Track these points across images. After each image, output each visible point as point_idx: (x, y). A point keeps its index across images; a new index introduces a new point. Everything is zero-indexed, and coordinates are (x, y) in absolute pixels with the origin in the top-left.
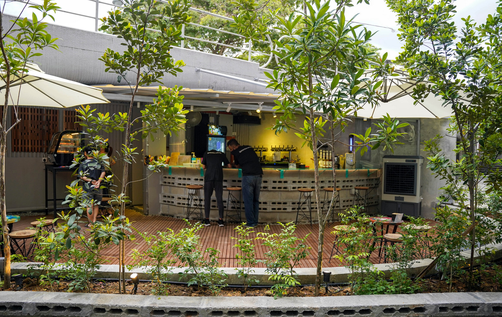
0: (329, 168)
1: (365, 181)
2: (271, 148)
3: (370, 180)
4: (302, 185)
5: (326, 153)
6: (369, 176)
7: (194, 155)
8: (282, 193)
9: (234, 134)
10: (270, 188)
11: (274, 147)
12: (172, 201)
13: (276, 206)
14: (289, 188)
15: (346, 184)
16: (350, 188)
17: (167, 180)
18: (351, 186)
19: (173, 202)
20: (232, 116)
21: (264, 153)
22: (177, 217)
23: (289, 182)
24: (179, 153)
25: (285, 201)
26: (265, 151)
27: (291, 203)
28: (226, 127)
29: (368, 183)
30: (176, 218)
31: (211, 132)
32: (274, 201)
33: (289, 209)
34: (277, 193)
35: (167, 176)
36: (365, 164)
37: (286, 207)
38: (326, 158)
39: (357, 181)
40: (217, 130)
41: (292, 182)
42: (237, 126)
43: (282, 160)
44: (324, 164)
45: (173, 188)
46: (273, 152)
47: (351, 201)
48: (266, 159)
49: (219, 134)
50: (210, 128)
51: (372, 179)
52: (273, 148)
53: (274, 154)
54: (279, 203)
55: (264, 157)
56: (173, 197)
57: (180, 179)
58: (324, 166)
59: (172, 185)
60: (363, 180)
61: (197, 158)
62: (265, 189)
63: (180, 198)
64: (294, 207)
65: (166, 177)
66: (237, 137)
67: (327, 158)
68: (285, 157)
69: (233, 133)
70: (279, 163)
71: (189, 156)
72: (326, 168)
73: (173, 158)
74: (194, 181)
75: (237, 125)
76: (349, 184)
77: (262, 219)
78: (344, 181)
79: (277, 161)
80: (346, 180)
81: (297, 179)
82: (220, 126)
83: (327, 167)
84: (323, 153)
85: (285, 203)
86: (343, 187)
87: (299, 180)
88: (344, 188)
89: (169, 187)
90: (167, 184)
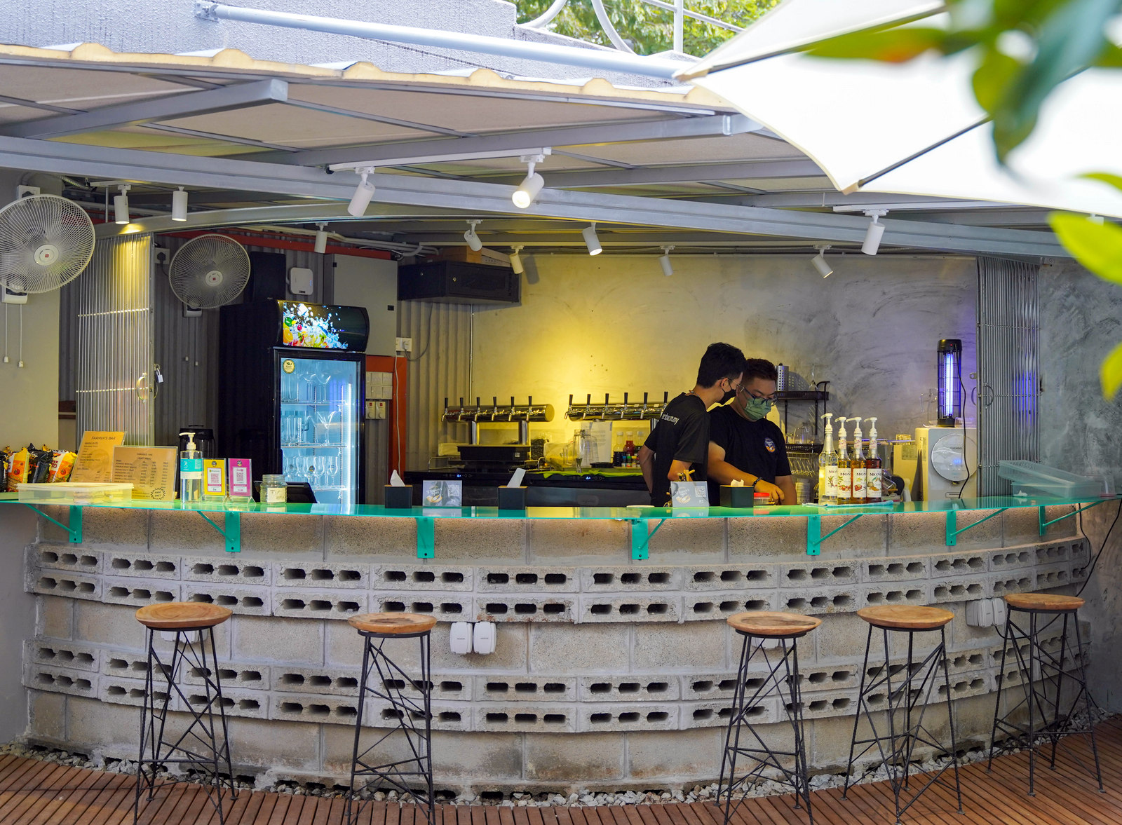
0: (868, 500)
1: (1033, 560)
2: (566, 407)
3: (1050, 549)
4: (742, 591)
5: (850, 428)
6: (1042, 533)
7: (191, 446)
8: (644, 636)
9: (404, 344)
10: (579, 611)
11: (580, 399)
12: (83, 676)
13: (614, 703)
14: (678, 610)
15: (952, 577)
16: (967, 596)
17: (62, 571)
18: (971, 588)
19: (87, 684)
20: (394, 264)
21: (535, 430)
22: (109, 761)
23: (675, 579)
24: (119, 437)
25: (657, 676)
26: (541, 418)
27: (687, 685)
28: (362, 313)
29: (1046, 570)
30: (102, 763)
31: (291, 334)
32: (601, 675)
33: (680, 717)
34: (615, 636)
35: (61, 551)
36: (1027, 476)
37: (661, 708)
38: (850, 450)
39: (997, 558)
40: (320, 325)
41: (690, 577)
42: (417, 309)
43: (619, 458)
44: (846, 479)
45: (86, 608)
46: (578, 425)
47: (974, 659)
48: (548, 455)
49: (332, 341)
50: (288, 315)
51: (1061, 548)
52: (575, 407)
53: (583, 433)
54: (627, 687)
55: (539, 445)
56: (88, 658)
57: (125, 564)
58: (846, 494)
59: (85, 595)
60: (1023, 555)
61: (208, 462)
62: (553, 618)
63: (123, 664)
64: (701, 706)
65: (54, 557)
66: (418, 360)
67: (858, 453)
68: (629, 443)
69: (400, 341)
70: (608, 473)
71: (172, 452)
72: (853, 500)
73: (89, 458)
74: (193, 576)
75: (413, 304)
76: (965, 577)
77: (541, 768)
78: (941, 565)
79: (594, 466)
80: (951, 556)
81: (714, 562)
82: (334, 308)
83: (857, 494)
84: (836, 427)
85: (656, 687)
86: (938, 590)
87: (728, 568)
88: (942, 599)
89: (69, 605)
90: (57, 590)
